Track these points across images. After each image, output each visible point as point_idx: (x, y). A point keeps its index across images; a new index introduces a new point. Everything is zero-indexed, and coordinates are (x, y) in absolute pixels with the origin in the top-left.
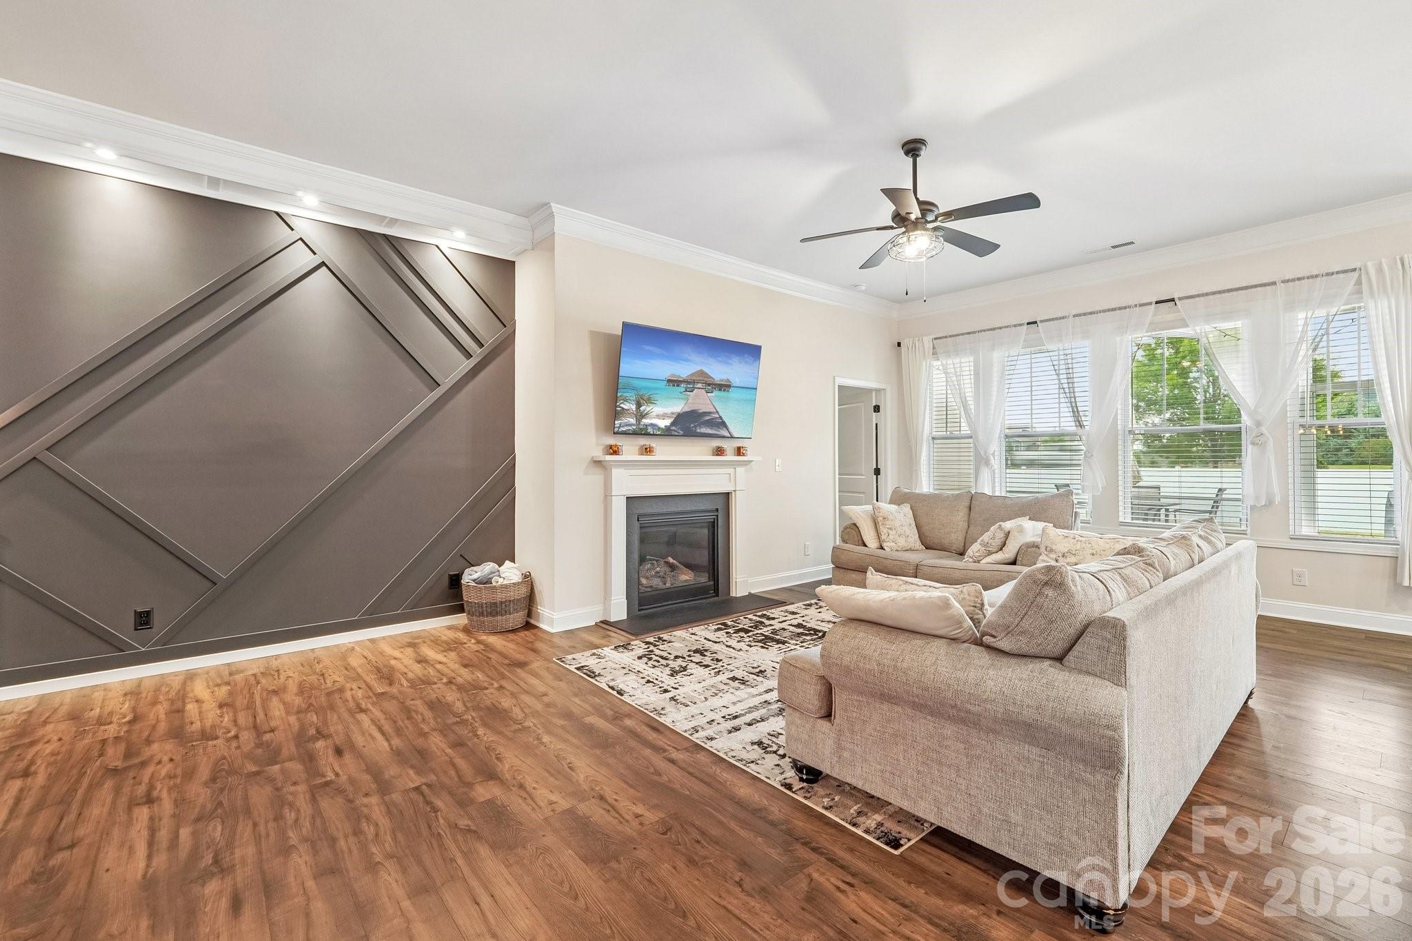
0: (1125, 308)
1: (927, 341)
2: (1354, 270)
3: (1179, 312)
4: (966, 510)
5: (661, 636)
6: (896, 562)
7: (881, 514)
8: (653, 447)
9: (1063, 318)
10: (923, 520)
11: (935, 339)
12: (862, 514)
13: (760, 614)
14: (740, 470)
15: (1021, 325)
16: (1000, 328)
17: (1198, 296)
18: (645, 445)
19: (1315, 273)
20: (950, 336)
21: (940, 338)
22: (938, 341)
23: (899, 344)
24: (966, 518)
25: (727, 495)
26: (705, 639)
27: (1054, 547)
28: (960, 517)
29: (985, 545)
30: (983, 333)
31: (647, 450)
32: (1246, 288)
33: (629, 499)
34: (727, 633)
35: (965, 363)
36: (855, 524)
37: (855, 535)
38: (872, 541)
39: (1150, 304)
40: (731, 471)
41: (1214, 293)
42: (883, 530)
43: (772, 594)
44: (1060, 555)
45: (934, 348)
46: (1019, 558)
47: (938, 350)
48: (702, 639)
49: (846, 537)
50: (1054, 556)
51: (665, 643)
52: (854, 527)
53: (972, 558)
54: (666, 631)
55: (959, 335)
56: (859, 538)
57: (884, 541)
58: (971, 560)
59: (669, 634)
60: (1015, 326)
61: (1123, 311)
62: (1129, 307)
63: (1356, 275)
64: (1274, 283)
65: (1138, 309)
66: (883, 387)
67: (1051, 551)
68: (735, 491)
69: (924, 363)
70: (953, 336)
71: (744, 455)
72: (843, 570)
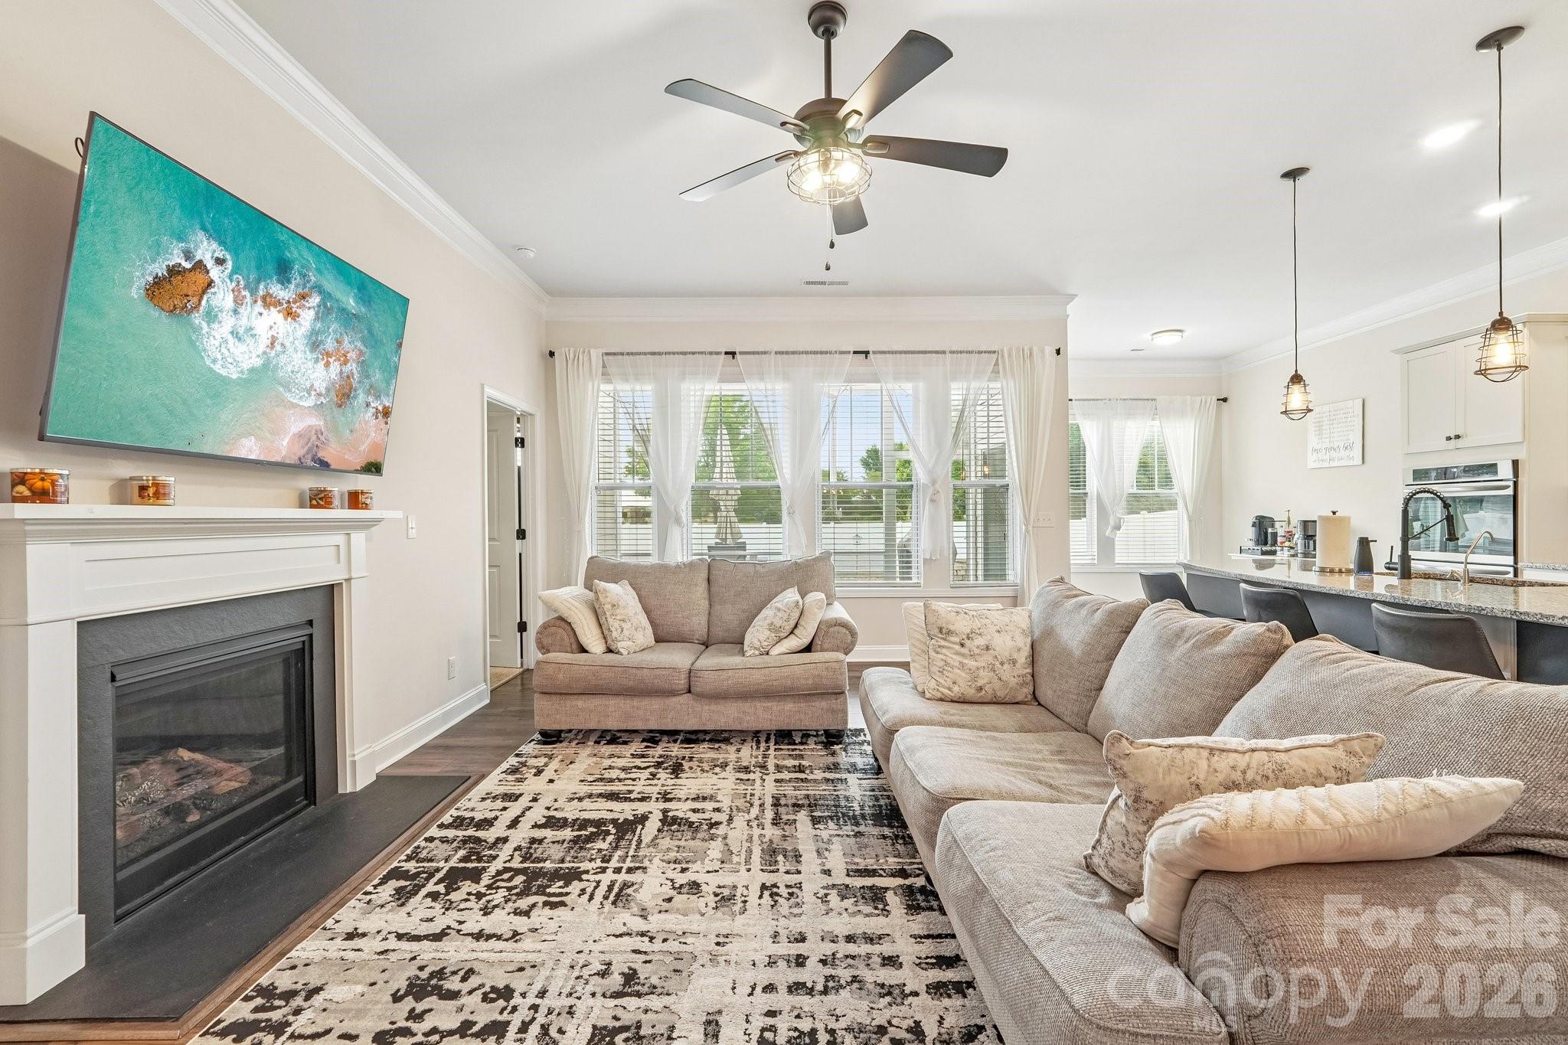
0: (826, 353)
1: (596, 355)
2: (994, 352)
3: (873, 365)
4: (705, 584)
5: (264, 980)
6: (658, 672)
7: (608, 600)
8: (164, 486)
9: (765, 353)
10: (653, 602)
11: (607, 354)
12: (574, 602)
13: (447, 819)
14: (358, 538)
15: (718, 353)
16: (693, 353)
17: (889, 352)
18: (140, 479)
19: (970, 349)
20: (628, 354)
21: (614, 354)
22: (610, 357)
23: (552, 354)
24: (706, 595)
25: (330, 592)
26: (400, 937)
27: (952, 628)
28: (699, 594)
29: (772, 627)
30: (672, 356)
31: (150, 492)
32: (925, 352)
33: (86, 627)
34: (434, 896)
35: (645, 391)
36: (561, 619)
37: (566, 636)
38: (596, 643)
39: (849, 352)
40: (339, 539)
41: (901, 352)
42: (613, 624)
43: (410, 765)
44: (964, 637)
45: (604, 366)
46: (818, 642)
47: (610, 370)
48: (393, 943)
49: (546, 641)
50: (957, 640)
51: (298, 1001)
52: (563, 624)
53: (758, 649)
54: (265, 960)
55: (640, 354)
56: (573, 640)
57: (616, 640)
58: (757, 652)
59: (283, 962)
60: (711, 353)
61: (824, 356)
62: (831, 353)
63: (995, 356)
64: (944, 352)
65: (837, 355)
66: (531, 412)
67: (950, 632)
68: (348, 580)
69: (590, 387)
70: (632, 354)
71: (366, 507)
72: (558, 696)
